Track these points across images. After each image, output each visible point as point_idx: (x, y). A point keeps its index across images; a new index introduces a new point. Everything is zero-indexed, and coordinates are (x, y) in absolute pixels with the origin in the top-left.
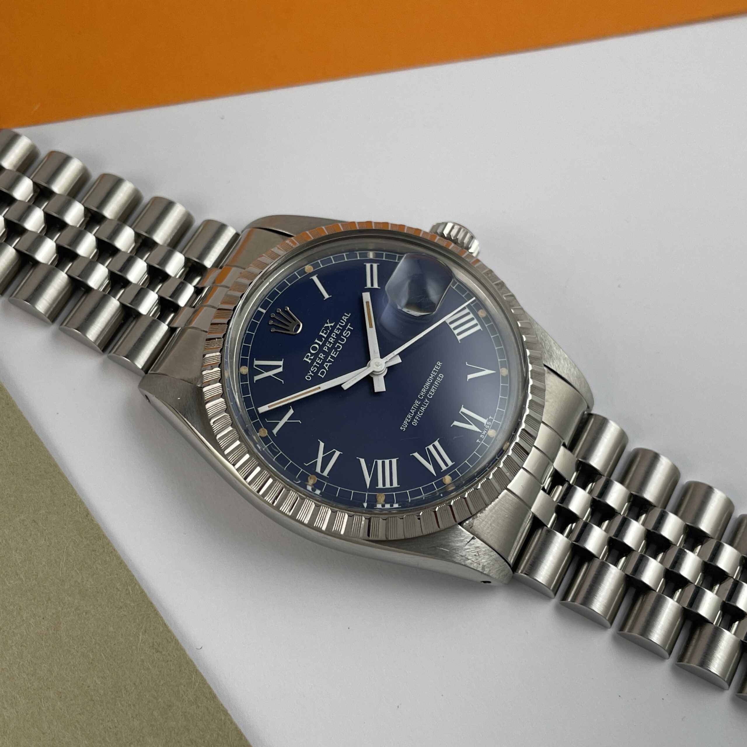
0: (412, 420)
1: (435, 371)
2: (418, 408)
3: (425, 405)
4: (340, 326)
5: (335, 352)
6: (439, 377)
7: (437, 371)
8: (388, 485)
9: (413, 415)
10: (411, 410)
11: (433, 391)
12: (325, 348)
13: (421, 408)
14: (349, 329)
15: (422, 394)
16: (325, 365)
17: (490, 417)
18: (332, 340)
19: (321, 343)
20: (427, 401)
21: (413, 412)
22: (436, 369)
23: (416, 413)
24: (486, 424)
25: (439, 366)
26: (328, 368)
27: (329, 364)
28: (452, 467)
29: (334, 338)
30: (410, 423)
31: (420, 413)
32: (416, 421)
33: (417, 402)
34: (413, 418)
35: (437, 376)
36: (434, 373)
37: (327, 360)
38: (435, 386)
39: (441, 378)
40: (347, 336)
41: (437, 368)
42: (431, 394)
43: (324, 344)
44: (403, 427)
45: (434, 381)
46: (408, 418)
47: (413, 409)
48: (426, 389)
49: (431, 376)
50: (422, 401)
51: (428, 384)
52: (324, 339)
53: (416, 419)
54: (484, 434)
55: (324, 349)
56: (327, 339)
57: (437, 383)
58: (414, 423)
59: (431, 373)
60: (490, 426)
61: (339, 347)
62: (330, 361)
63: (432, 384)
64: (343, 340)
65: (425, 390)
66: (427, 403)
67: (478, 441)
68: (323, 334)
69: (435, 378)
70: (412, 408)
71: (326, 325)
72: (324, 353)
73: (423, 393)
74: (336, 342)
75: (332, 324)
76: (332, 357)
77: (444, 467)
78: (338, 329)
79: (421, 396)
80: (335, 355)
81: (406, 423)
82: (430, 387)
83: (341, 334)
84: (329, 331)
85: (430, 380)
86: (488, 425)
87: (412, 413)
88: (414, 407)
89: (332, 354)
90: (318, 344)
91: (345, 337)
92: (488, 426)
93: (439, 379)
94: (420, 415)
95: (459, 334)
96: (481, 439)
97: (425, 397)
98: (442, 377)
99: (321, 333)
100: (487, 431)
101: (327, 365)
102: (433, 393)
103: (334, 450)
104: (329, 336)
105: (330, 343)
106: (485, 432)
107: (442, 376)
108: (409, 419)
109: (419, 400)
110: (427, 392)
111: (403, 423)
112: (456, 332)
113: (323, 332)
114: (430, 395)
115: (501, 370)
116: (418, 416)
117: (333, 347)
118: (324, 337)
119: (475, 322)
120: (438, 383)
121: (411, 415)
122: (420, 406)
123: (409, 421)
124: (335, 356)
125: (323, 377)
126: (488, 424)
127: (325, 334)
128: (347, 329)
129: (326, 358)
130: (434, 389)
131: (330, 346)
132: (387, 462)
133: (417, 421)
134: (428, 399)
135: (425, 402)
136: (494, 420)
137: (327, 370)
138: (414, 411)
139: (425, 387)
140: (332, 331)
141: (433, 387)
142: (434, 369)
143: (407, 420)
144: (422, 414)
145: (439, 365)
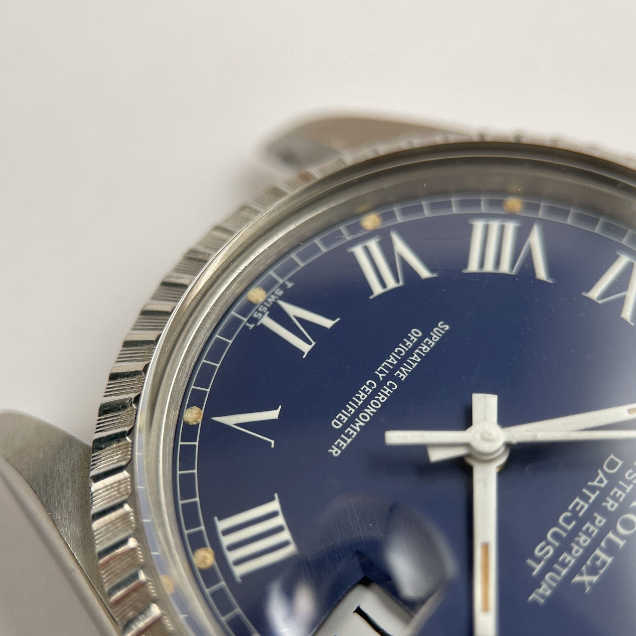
0: (420, 340)
1: (349, 436)
2: (402, 362)
3: (385, 367)
4: (559, 573)
5: (578, 508)
6: (341, 422)
7: (343, 436)
8: (495, 225)
9: (417, 351)
10: (419, 360)
11: (363, 394)
12: (600, 522)
13: (395, 362)
14: (538, 560)
15: (388, 390)
16: (606, 482)
17: (252, 326)
18: (583, 539)
19: (611, 535)
20: (380, 375)
21: (416, 356)
22: (345, 441)
23: (410, 353)
24: (263, 314)
25: (338, 446)
26: (597, 475)
27: (595, 483)
28: (354, 243)
29: (578, 543)
30: (427, 334)
31: (399, 353)
32: (413, 338)
33: (402, 375)
34: (417, 345)
35: (346, 425)
36: (352, 431)
37: (598, 493)
38: (356, 403)
39: (339, 419)
40: (543, 543)
41: (342, 443)
42: (368, 389)
43: (603, 532)
44: (443, 329)
45: (356, 415)
46: (429, 346)
47: (414, 362)
48: (378, 400)
49: (360, 426)
50: (391, 376)
51: (370, 410)
52: (603, 544)
53: (411, 342)
54: (273, 297)
55: (604, 521)
56: (595, 544)
57: (351, 409)
58: (417, 333)
59: (359, 434)
60: (257, 310)
61: (568, 520)
62: (593, 489)
63: (361, 409)
64: (556, 536)
65: (380, 398)
66: (381, 372)
67: (290, 285)
68: (603, 556)
69: (352, 420)
70: (415, 365)
71: (595, 579)
72: (604, 512)
73: (386, 393)
74: (574, 534)
75: (577, 579)
76: (586, 498)
77: (373, 245)
78: (564, 565)
79: (391, 386)
80: (577, 504)
81: (435, 336)
82: (366, 403)
83: (558, 552)
84: (589, 562)
85: (365, 417)
86: (259, 312)
87: (418, 354)
88: (411, 365)
89: (586, 506)
90: (616, 533)
91: (548, 543)
92: (260, 309)
93: (343, 417)
94: (402, 349)
95: (273, 515)
96: (283, 287)
97: (381, 384)
98: (335, 420)
99: (609, 560)
100: (266, 301)
101: (601, 481)
102: (364, 391)
103: (600, 302)
104: (589, 550)
105: (588, 533)
106: (270, 300)
107: (336, 424)
108: (427, 344)
109: (397, 380)
110: (375, 393)
111: (441, 339)
112: (280, 520)
113: (604, 563)
114: (371, 385)
115: (200, 421)
116: (407, 347)
117: (581, 522)
118: (603, 550)
119: (226, 541)
120: (346, 409)
121: (421, 350)
122: (397, 367)
123: (427, 339)
124: (577, 500)
125: (612, 456)
126: (260, 315)
127: (597, 558)
128: (542, 563)
129: (601, 499)
130: (358, 398)
131: (588, 524)
132: (489, 267)
133: (409, 338)
134: (376, 378)
135: (385, 373)
136: (245, 320)
137: (599, 471)
138: (413, 358)
139: (377, 405)
140: (581, 561)
141: (360, 403)
142: (349, 441)
143: (430, 342)
144: (396, 350)
145: (336, 449)
